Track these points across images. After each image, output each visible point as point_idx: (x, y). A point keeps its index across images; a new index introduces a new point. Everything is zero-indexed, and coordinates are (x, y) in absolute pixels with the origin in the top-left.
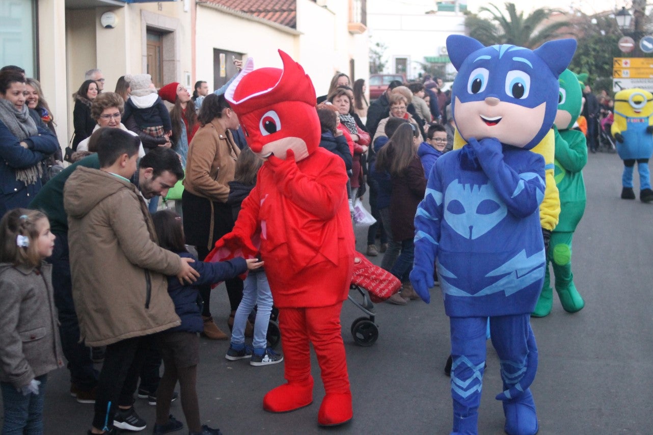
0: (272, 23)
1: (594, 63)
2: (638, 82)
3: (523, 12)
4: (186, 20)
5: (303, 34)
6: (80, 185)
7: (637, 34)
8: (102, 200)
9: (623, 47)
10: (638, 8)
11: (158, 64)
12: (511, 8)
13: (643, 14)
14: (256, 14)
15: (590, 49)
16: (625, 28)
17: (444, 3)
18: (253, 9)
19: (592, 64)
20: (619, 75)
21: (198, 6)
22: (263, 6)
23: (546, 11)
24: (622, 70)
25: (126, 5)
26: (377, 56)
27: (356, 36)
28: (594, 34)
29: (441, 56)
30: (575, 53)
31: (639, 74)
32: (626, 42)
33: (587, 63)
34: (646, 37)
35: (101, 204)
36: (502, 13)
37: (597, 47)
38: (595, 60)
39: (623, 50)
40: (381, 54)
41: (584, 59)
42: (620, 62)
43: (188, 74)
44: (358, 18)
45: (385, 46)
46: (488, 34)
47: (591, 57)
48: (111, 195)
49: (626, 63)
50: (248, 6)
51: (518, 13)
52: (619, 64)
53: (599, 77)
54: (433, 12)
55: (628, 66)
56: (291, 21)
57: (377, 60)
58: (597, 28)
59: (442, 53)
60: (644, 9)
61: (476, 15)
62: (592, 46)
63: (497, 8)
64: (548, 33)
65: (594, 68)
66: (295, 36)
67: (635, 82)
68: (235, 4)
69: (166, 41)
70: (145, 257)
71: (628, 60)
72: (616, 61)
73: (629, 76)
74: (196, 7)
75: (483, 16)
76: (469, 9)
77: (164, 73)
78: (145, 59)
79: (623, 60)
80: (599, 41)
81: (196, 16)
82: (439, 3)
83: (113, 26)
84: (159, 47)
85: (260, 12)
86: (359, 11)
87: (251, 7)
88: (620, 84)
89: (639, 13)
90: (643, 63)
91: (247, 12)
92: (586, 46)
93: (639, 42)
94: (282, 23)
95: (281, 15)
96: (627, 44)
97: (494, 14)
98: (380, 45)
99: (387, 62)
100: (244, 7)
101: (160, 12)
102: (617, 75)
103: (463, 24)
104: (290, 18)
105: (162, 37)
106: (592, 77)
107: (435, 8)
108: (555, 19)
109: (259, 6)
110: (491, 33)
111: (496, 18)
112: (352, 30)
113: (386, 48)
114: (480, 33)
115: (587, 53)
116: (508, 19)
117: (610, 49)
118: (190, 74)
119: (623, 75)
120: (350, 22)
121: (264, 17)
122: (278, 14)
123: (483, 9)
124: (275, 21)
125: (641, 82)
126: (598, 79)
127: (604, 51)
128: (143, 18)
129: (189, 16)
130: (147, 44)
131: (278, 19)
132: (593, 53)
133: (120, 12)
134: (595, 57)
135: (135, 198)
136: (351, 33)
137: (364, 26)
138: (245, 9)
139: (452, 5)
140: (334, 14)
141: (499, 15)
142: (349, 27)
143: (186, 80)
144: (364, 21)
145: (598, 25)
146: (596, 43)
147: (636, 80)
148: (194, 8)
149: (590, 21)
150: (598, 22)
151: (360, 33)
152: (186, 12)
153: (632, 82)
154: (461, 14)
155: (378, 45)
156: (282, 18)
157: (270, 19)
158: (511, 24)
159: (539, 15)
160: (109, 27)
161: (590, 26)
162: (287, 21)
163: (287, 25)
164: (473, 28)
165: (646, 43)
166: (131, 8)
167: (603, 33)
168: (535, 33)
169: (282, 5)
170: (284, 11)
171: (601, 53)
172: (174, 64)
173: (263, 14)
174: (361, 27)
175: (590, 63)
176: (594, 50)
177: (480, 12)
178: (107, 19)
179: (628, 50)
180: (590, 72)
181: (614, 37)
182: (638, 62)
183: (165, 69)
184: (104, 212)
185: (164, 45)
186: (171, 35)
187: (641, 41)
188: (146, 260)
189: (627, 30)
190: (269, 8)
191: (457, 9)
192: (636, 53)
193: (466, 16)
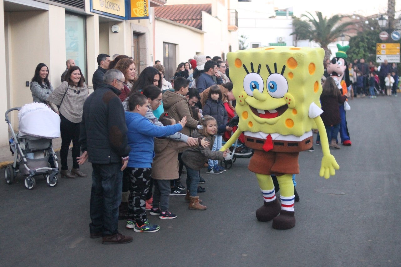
0: (187, 26)
1: (366, 46)
2: (390, 57)
3: (326, 17)
4: (150, 27)
5: (206, 33)
6: (167, 97)
7: (390, 30)
8: (175, 103)
9: (382, 37)
10: (391, 15)
11: (137, 50)
12: (319, 15)
13: (393, 19)
14: (178, 22)
15: (364, 38)
16: (383, 26)
17: (279, 11)
18: (176, 19)
19: (366, 47)
20: (380, 53)
21: (156, 20)
22: (182, 17)
23: (340, 16)
24: (382, 50)
25: (124, 21)
26: (242, 43)
27: (232, 32)
28: (367, 29)
29: (279, 42)
30: (356, 41)
31: (391, 52)
32: (384, 34)
33: (363, 46)
34: (395, 31)
35: (174, 105)
36: (314, 17)
37: (369, 37)
38: (368, 44)
39: (382, 39)
40: (244, 42)
41: (361, 44)
42: (380, 46)
43: (152, 55)
44: (233, 23)
45: (246, 37)
46: (306, 30)
47: (365, 43)
48: (178, 102)
49: (384, 46)
50: (173, 17)
51: (323, 17)
52: (380, 47)
53: (370, 54)
54: (273, 17)
55: (385, 48)
56: (198, 25)
57: (242, 45)
58: (369, 26)
59: (279, 41)
60: (394, 16)
61: (299, 18)
62: (366, 36)
63: (311, 15)
64: (341, 29)
65: (367, 49)
66: (202, 34)
67: (388, 57)
68: (166, 16)
69: (141, 39)
70: (190, 124)
71: (385, 45)
72: (378, 45)
73: (385, 53)
74: (155, 21)
75: (303, 19)
76: (295, 15)
77: (140, 55)
78: (133, 48)
79: (382, 45)
80: (369, 33)
81: (155, 25)
82: (276, 11)
83: (118, 31)
84: (138, 42)
85: (181, 20)
86: (234, 18)
87: (175, 17)
88: (380, 58)
89: (391, 18)
90: (393, 46)
91: (173, 20)
92: (362, 36)
93: (391, 34)
94: (193, 26)
95: (192, 22)
96: (384, 36)
97: (310, 18)
98: (243, 37)
99: (247, 46)
100: (171, 17)
101: (139, 24)
102: (378, 53)
103: (292, 24)
104: (197, 23)
105: (139, 37)
106: (366, 54)
107: (274, 14)
108: (345, 20)
109: (180, 17)
110: (308, 30)
111: (311, 21)
112: (230, 30)
113: (246, 39)
114: (301, 29)
115: (362, 41)
116: (318, 20)
117: (376, 38)
118: (153, 56)
119: (382, 53)
120: (229, 25)
121: (183, 23)
122: (190, 22)
123: (303, 15)
124: (189, 25)
125: (392, 57)
126: (369, 55)
127: (372, 39)
128: (132, 27)
129: (152, 25)
130: (134, 41)
131: (191, 24)
132: (366, 40)
133: (121, 24)
134: (368, 43)
135: (186, 103)
136: (230, 31)
137: (236, 27)
138: (172, 19)
139: (284, 12)
140: (221, 21)
141: (312, 19)
142: (229, 28)
143: (151, 58)
144: (237, 24)
145: (369, 24)
146: (368, 35)
147: (389, 56)
148: (154, 21)
149: (365, 22)
150: (369, 22)
151: (234, 31)
152: (150, 23)
153: (387, 57)
154: (290, 17)
155: (242, 37)
156: (193, 24)
157: (186, 24)
158: (319, 24)
159: (335, 19)
160: (116, 32)
161: (365, 25)
162: (196, 25)
163: (196, 27)
164: (297, 27)
165: (394, 35)
166: (126, 23)
167: (372, 28)
168: (334, 28)
169: (193, 17)
170: (194, 20)
171: (371, 41)
172: (145, 50)
173: (182, 22)
174: (235, 27)
175: (364, 46)
176: (367, 39)
177: (301, 17)
178: (114, 28)
179: (385, 39)
180: (365, 51)
181: (378, 31)
182: (390, 45)
183: (141, 53)
184: (175, 107)
185: (140, 41)
186: (144, 35)
187: (392, 34)
188: (191, 124)
189: (384, 28)
190: (185, 18)
191: (288, 15)
192: (389, 40)
193: (293, 19)
